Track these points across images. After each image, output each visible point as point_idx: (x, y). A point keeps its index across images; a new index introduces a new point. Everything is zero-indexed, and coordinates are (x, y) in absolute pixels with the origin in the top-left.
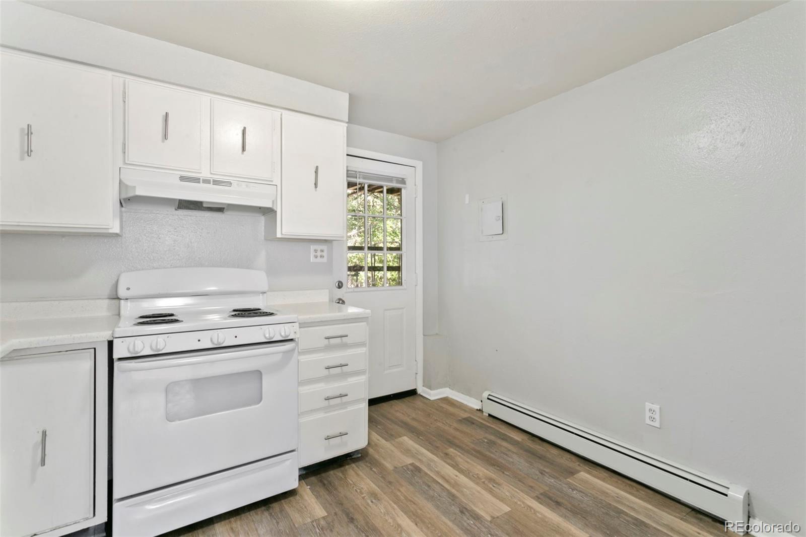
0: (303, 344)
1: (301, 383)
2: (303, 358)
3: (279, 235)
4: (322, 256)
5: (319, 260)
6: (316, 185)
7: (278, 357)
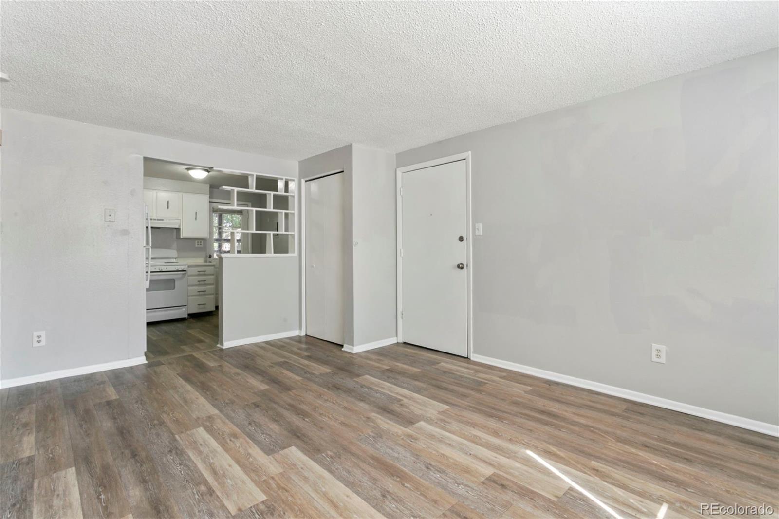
0: (189, 273)
1: (189, 286)
2: (190, 278)
3: (181, 237)
4: (201, 244)
5: (199, 246)
6: (196, 219)
7: (180, 276)
